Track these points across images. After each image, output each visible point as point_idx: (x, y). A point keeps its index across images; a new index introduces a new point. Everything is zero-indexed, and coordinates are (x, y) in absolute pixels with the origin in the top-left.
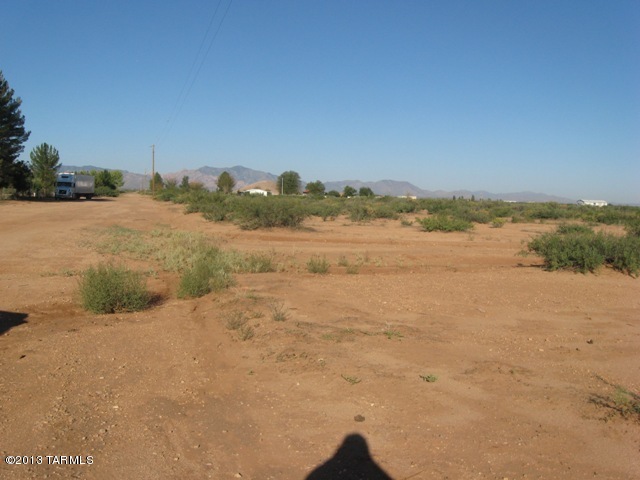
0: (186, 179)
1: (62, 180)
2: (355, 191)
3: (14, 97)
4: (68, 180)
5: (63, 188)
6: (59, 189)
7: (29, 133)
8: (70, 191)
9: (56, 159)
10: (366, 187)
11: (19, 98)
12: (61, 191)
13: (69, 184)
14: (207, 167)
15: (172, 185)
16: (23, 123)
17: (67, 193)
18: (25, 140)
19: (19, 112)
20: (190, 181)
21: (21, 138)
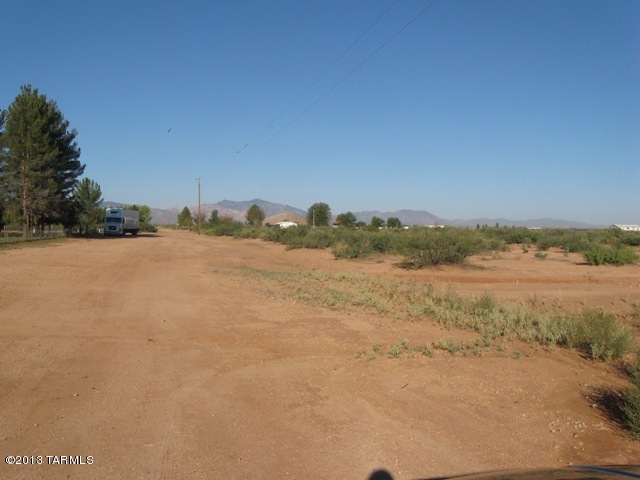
0: (215, 213)
1: (111, 215)
2: (383, 222)
3: (69, 130)
4: (117, 216)
5: (113, 224)
6: (109, 224)
7: (84, 166)
8: (120, 227)
9: (98, 194)
10: (394, 217)
11: (74, 130)
12: (110, 227)
13: (118, 220)
14: (226, 201)
15: (200, 219)
16: (78, 156)
17: (117, 229)
18: (80, 174)
19: (75, 144)
20: (219, 215)
21: (76, 172)
